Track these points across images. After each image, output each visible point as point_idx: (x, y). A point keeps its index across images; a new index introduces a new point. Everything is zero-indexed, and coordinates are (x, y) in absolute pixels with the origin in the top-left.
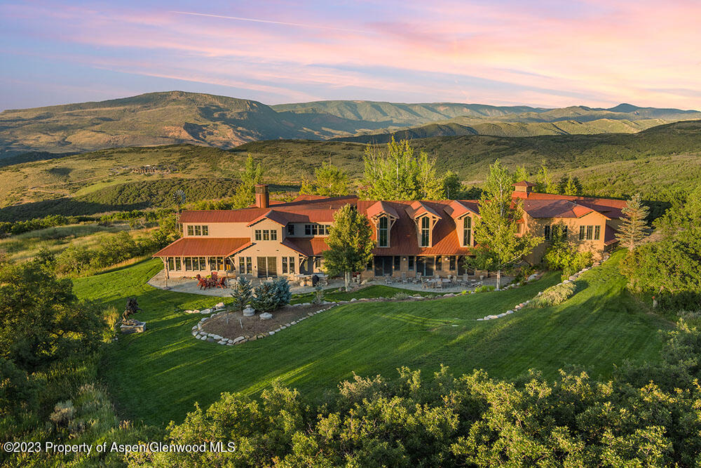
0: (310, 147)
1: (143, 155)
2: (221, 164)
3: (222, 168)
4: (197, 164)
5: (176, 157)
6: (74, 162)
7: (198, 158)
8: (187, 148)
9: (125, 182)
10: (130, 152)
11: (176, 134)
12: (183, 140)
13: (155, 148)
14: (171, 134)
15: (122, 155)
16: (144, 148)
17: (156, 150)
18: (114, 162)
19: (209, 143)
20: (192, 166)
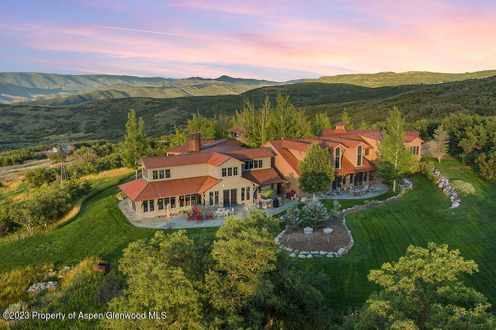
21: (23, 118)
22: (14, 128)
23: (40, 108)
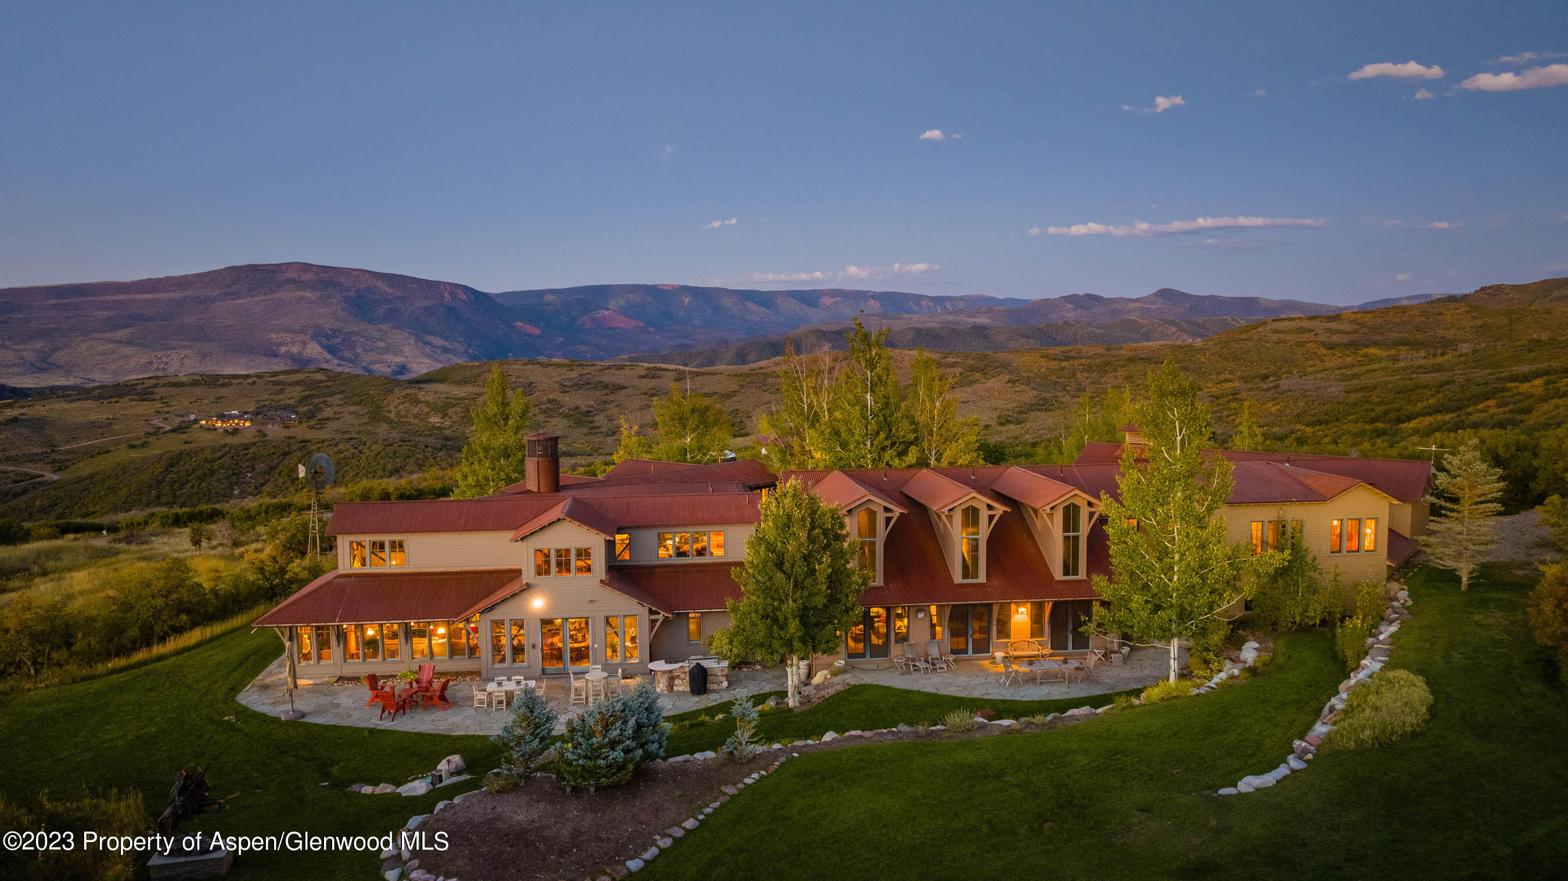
0: (574, 374)
1: (222, 392)
2: (391, 407)
3: (392, 416)
4: (338, 409)
5: (295, 394)
6: (66, 406)
7: (341, 396)
8: (320, 376)
9: (184, 447)
10: (195, 383)
11: (295, 349)
12: (309, 361)
13: (248, 376)
14: (283, 349)
15: (178, 390)
16: (225, 377)
17: (250, 381)
18: (158, 405)
19: (364, 368)
20: (328, 412)
21: (621, 396)
22: (596, 418)
23: (662, 373)
